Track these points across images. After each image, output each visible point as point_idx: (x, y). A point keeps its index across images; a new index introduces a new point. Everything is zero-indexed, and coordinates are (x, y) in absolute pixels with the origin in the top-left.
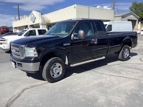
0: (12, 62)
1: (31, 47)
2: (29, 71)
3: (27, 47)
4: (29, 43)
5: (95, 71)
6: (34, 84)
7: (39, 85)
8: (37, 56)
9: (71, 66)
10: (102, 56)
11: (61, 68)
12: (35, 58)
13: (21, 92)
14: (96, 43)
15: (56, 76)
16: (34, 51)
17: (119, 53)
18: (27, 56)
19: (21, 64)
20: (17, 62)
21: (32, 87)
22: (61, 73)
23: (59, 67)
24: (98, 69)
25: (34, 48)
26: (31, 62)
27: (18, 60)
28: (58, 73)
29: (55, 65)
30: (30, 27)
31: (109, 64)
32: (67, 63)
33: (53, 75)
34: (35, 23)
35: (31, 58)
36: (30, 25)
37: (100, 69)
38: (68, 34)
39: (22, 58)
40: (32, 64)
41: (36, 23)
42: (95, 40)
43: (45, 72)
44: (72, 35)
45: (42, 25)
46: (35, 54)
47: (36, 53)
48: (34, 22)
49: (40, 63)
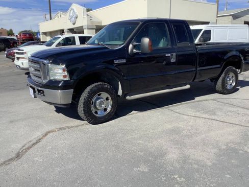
0: (30, 88)
1: (58, 64)
3: (51, 63)
4: (56, 58)
5: (170, 108)
6: (64, 125)
7: (72, 127)
8: (67, 79)
9: (128, 98)
10: (185, 85)
11: (110, 101)
12: (65, 82)
13: (42, 136)
14: (173, 60)
15: (100, 114)
16: (64, 70)
17: (216, 79)
18: (52, 78)
19: (43, 91)
20: (36, 88)
21: (61, 129)
22: (109, 109)
23: (107, 99)
24: (176, 106)
25: (64, 66)
26: (58, 88)
27: (39, 85)
28: (105, 110)
29: (99, 95)
30: (68, 32)
31: (197, 99)
32: (120, 92)
33: (96, 113)
34: (77, 25)
35: (58, 82)
36: (68, 29)
37: (180, 106)
38: (123, 44)
39: (45, 82)
40: (60, 91)
42: (172, 55)
43: (82, 106)
44: (131, 46)
45: (88, 28)
46: (65, 76)
47: (66, 73)
48: (74, 24)
49: (73, 90)
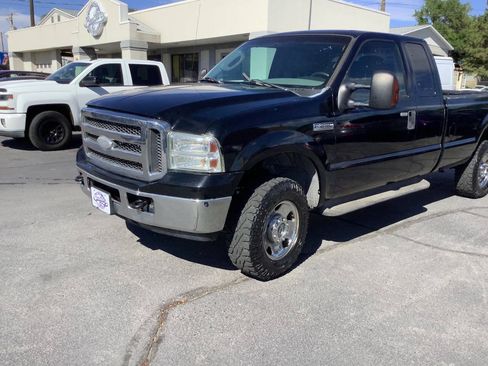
1: (198, 131)
2: (180, 232)
6: (193, 285)
7: (214, 289)
8: (219, 169)
11: (296, 221)
12: (214, 177)
14: (411, 126)
15: (278, 254)
16: (213, 149)
17: (462, 167)
18: (174, 167)
19: (150, 201)
20: (123, 191)
23: (290, 217)
26: (191, 193)
27: (132, 183)
29: (278, 208)
30: (81, 53)
31: (430, 208)
33: (270, 250)
34: (105, 40)
35: (194, 176)
36: (83, 48)
39: (154, 176)
40: (198, 201)
41: (107, 38)
42: (410, 114)
43: (247, 238)
44: (342, 89)
46: (214, 163)
47: (217, 155)
49: (230, 197)
